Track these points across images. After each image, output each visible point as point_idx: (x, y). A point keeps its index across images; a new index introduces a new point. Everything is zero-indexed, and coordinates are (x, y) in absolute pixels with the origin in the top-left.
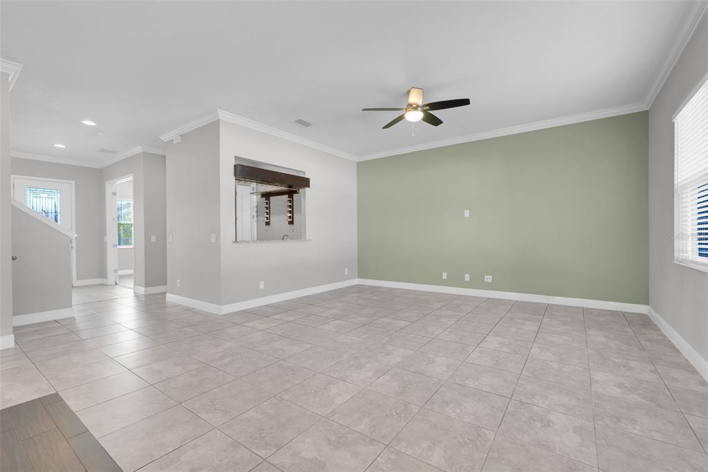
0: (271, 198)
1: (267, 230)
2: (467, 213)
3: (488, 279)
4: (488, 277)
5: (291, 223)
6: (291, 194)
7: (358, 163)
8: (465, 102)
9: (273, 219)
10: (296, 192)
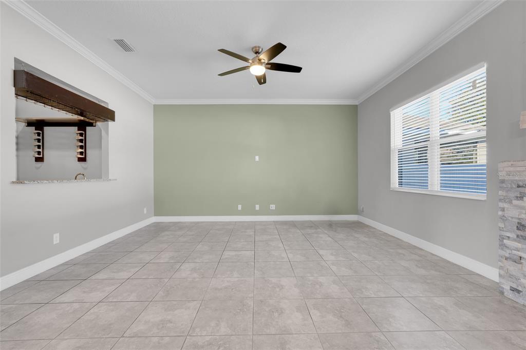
0: (46, 129)
1: (38, 168)
2: (257, 158)
3: (273, 207)
4: (273, 205)
5: (82, 160)
6: (82, 126)
7: (154, 105)
8: (297, 69)
9: (48, 154)
10: (91, 125)
